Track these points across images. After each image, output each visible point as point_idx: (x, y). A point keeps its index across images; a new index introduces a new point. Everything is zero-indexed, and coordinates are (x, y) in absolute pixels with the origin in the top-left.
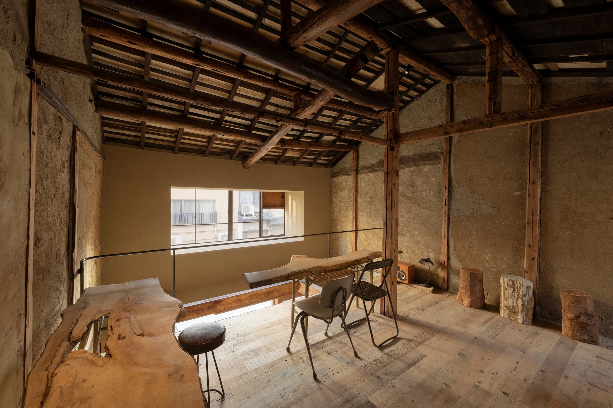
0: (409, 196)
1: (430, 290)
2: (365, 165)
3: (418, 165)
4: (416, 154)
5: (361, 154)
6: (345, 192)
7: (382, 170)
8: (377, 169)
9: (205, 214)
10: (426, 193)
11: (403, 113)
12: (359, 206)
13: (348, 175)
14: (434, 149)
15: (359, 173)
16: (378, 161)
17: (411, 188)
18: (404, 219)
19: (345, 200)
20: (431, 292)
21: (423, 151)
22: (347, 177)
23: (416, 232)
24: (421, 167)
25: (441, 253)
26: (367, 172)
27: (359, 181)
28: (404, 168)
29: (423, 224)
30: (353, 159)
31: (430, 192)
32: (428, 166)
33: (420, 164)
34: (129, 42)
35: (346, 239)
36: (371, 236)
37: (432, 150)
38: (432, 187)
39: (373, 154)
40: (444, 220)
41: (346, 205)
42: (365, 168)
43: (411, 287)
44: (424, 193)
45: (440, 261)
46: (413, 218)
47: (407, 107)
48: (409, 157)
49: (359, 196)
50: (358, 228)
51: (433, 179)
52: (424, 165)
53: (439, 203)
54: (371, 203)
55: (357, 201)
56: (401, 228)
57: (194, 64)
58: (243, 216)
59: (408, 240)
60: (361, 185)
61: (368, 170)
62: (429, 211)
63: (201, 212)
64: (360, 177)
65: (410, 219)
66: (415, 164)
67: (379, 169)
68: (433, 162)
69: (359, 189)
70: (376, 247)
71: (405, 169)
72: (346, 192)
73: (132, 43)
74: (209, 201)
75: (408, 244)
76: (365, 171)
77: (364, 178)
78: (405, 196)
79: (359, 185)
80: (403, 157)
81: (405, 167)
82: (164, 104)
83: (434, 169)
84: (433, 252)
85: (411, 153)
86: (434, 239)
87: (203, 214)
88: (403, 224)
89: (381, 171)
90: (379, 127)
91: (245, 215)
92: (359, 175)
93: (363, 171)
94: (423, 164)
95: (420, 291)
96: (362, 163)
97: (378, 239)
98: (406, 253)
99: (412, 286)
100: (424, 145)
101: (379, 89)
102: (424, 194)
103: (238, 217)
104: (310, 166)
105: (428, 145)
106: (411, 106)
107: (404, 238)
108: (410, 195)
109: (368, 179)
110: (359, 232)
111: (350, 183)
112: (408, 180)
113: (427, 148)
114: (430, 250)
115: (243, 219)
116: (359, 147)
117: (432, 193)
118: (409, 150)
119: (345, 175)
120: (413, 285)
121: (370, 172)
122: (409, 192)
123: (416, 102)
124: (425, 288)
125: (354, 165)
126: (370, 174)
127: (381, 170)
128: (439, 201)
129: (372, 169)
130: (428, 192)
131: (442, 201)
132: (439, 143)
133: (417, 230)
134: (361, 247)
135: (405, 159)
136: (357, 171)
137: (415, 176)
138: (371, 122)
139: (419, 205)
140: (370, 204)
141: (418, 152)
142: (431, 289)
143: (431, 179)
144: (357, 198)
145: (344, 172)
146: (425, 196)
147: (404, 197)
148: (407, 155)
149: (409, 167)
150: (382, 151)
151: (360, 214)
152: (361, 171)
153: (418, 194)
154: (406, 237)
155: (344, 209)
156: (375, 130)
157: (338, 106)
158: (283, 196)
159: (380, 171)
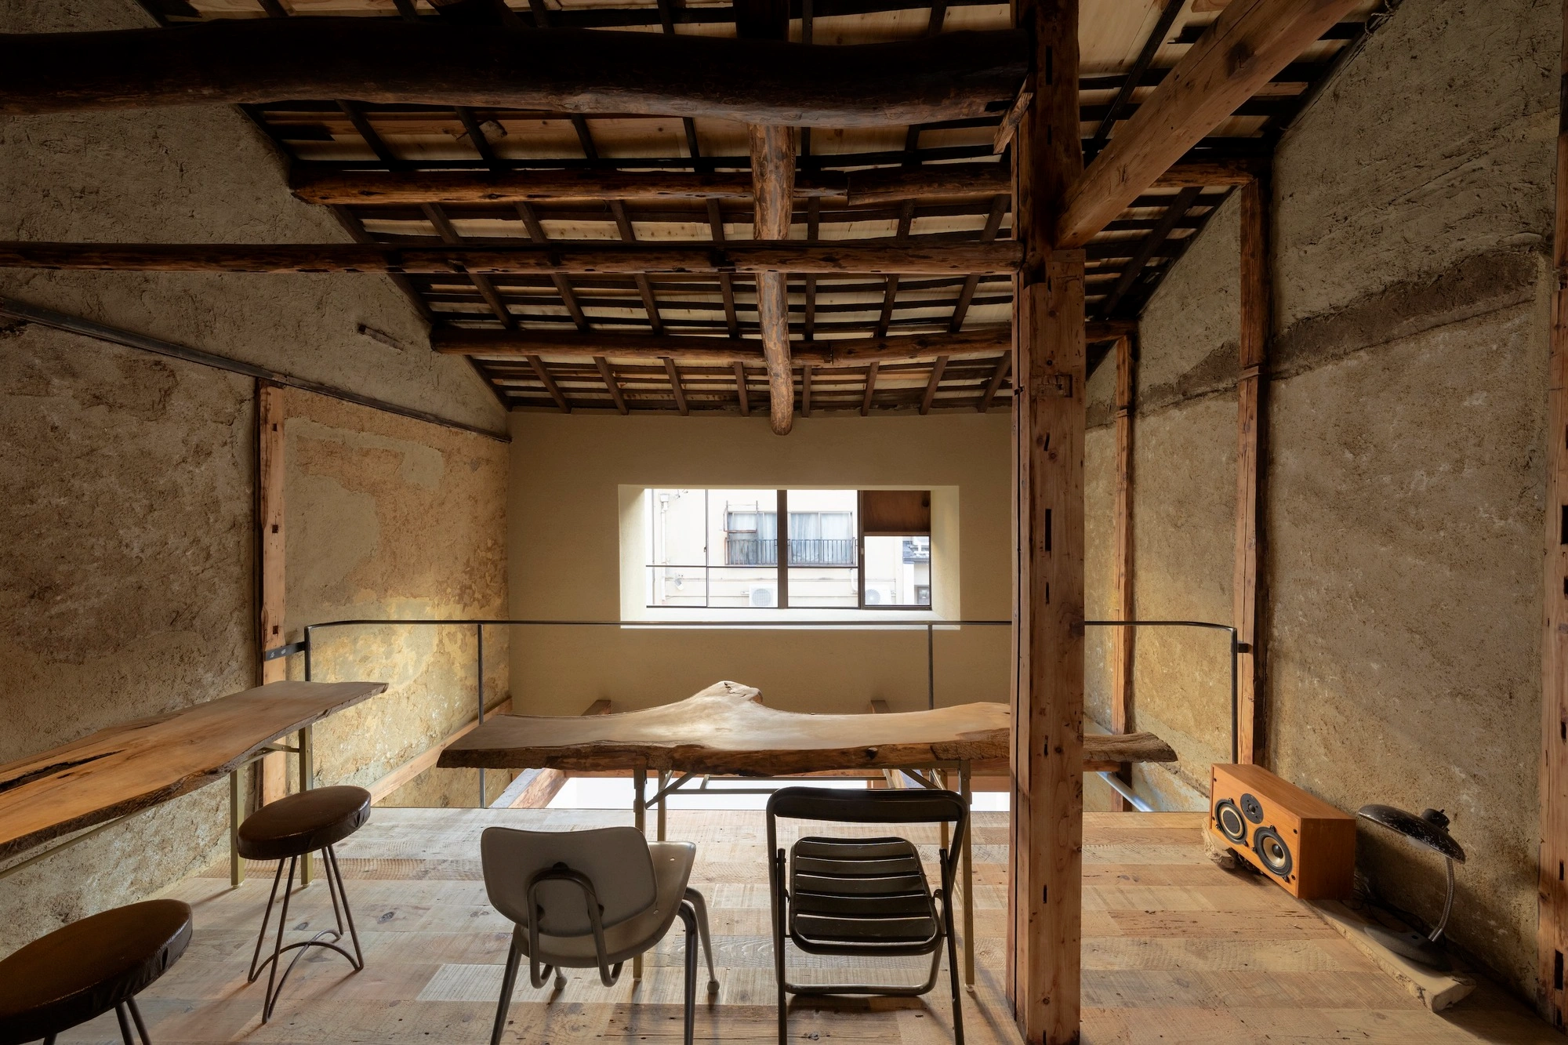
0: (1338, 493)
1: (1421, 990)
2: (1158, 381)
3: (1387, 342)
4: (1376, 288)
5: (1145, 344)
6: (1097, 484)
7: (1217, 391)
8: (1200, 390)
9: (830, 542)
10: (1430, 474)
11: (1304, 127)
12: (1139, 532)
13: (1106, 425)
14: (1482, 239)
15: (1139, 416)
16: (1202, 357)
17: (1349, 456)
18: (1312, 594)
19: (1099, 513)
20: (1428, 1001)
21: (1414, 266)
22: (1103, 432)
23: (1375, 666)
24: (1400, 349)
25: (1536, 811)
26: (1165, 407)
27: (1139, 443)
28: (1310, 368)
29: (1410, 630)
30: (1118, 367)
31: (1458, 466)
32: (1441, 336)
33: (1396, 332)
34: (363, 193)
35: (1102, 643)
36: (1179, 647)
37: (1469, 249)
38: (1472, 441)
39: (1187, 334)
40: (1553, 625)
41: (1102, 529)
42: (1159, 391)
43: (1317, 923)
44: (1419, 473)
45: (1532, 853)
46: (1358, 596)
47: (1327, 91)
48: (1339, 313)
49: (1139, 499)
50: (1137, 611)
51: (1478, 400)
52: (1419, 333)
53: (1520, 528)
54: (1179, 524)
55: (1131, 516)
56: (1300, 636)
57: (484, 197)
58: (917, 549)
59: (1332, 695)
60: (1145, 455)
61: (1170, 399)
62: (1452, 567)
63: (823, 539)
64: (1141, 426)
65: (1339, 596)
66: (1370, 338)
67: (1208, 389)
68: (1481, 306)
69: (1140, 472)
70: (1197, 693)
71: (1317, 371)
72: (1100, 483)
73: (369, 194)
74: (840, 514)
75: (1331, 712)
76: (1159, 403)
77: (1153, 433)
78: (1318, 493)
79: (1139, 456)
80: (1308, 319)
81: (1318, 364)
82: (543, 312)
83: (1484, 343)
84: (1475, 789)
85: (1344, 294)
86: (1488, 723)
87: (826, 542)
88: (1305, 616)
89: (1216, 394)
90: (1208, 224)
91: (920, 548)
92: (1138, 422)
93: (1152, 407)
94: (1414, 330)
95: (1359, 970)
96: (1149, 377)
97: (1205, 663)
98: (1322, 750)
99: (1321, 918)
100: (1418, 233)
101: (1117, 58)
102: (1420, 480)
103: (904, 552)
104: (979, 411)
105: (1448, 228)
106: (1345, 73)
107: (1311, 683)
108: (1344, 487)
109: (1169, 431)
110: (1139, 629)
111: (1112, 455)
112: (1333, 419)
113: (1435, 247)
114: (1458, 773)
115: (914, 557)
116: (1140, 323)
117: (1468, 472)
118: (1336, 280)
119: (1100, 425)
120: (1329, 919)
121: (1177, 404)
122: (1339, 472)
123: (1375, 40)
124: (1394, 965)
125: (1121, 389)
126: (1175, 413)
127: (1213, 392)
128: (1522, 516)
129: (1183, 392)
130: (1445, 467)
131: (1541, 515)
132: (1518, 198)
133: (1380, 654)
134: (1147, 680)
135: (1315, 325)
136: (1132, 410)
137: (1368, 394)
138: (1159, 212)
139: (1389, 533)
140: (1176, 526)
141: (1388, 279)
142: (1441, 985)
143: (1461, 399)
144: (1133, 502)
145: (1097, 418)
146: (1428, 490)
147: (1314, 499)
148: (1326, 305)
149: (1338, 358)
150: (1217, 317)
151: (1142, 560)
152: (1146, 408)
153: (1387, 479)
154: (1322, 679)
155: (1097, 542)
156: (1191, 243)
157: (936, 185)
158: (925, 500)
159: (1210, 394)
